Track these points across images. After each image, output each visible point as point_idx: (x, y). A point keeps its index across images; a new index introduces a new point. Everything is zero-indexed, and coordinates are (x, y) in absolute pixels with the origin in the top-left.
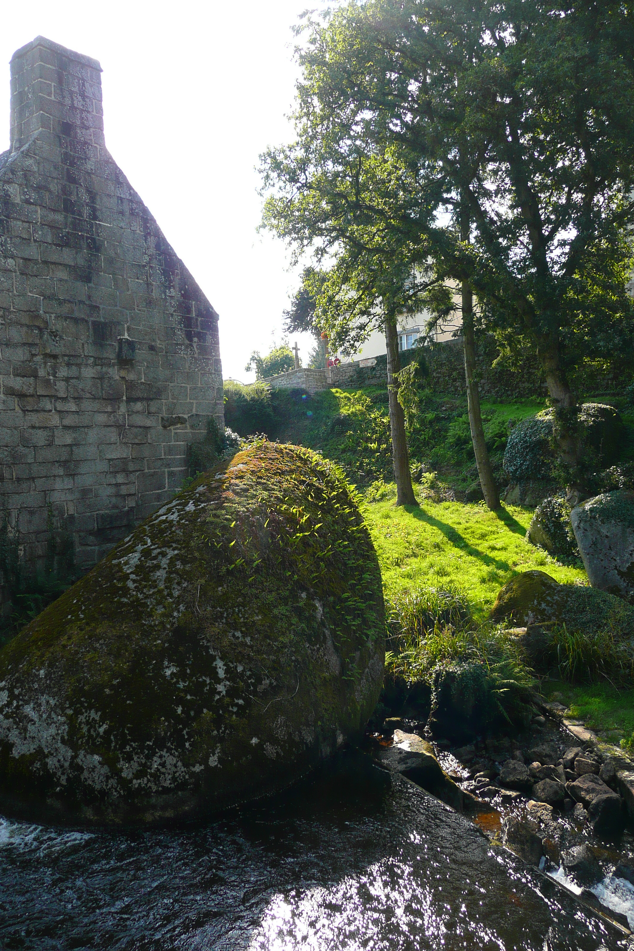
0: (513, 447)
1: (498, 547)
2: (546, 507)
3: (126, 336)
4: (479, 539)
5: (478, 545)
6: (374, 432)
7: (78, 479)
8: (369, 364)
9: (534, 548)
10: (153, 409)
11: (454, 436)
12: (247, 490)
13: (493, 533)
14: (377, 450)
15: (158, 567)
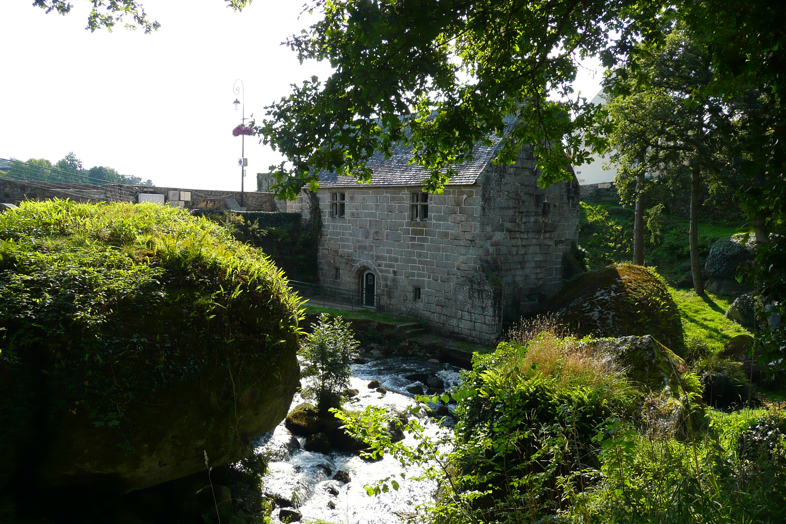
0: (714, 256)
1: (708, 318)
2: (743, 299)
3: (546, 201)
4: (694, 313)
5: (695, 316)
6: (612, 235)
7: (525, 270)
8: (606, 187)
9: (731, 322)
10: (552, 237)
11: (669, 244)
12: (636, 289)
13: (702, 310)
14: (614, 248)
15: (608, 318)
